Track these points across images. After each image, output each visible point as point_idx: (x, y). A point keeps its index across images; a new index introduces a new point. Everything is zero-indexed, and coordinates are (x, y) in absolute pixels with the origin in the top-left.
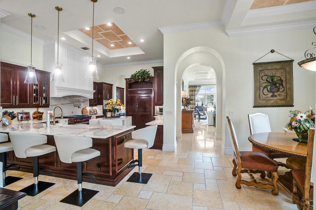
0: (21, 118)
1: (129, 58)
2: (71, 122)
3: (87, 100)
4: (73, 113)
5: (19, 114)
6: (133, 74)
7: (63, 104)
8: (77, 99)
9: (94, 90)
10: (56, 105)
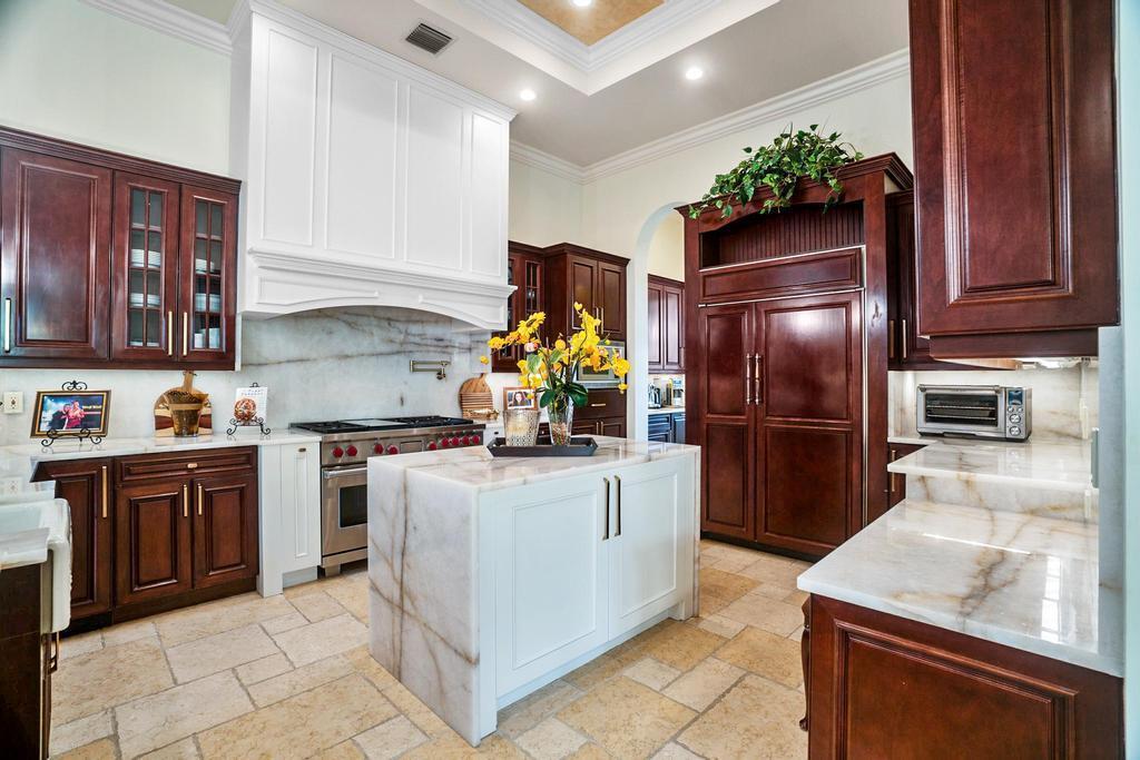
0: (51, 424)
1: (695, 73)
2: (338, 453)
3: (483, 338)
4: (408, 402)
5: (49, 402)
6: (726, 171)
7: (347, 357)
8: (433, 331)
9: (511, 282)
10: (302, 360)
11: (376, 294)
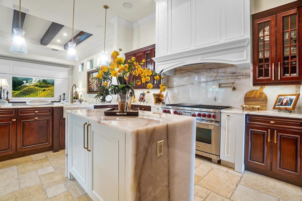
10: (183, 85)
11: (184, 61)
